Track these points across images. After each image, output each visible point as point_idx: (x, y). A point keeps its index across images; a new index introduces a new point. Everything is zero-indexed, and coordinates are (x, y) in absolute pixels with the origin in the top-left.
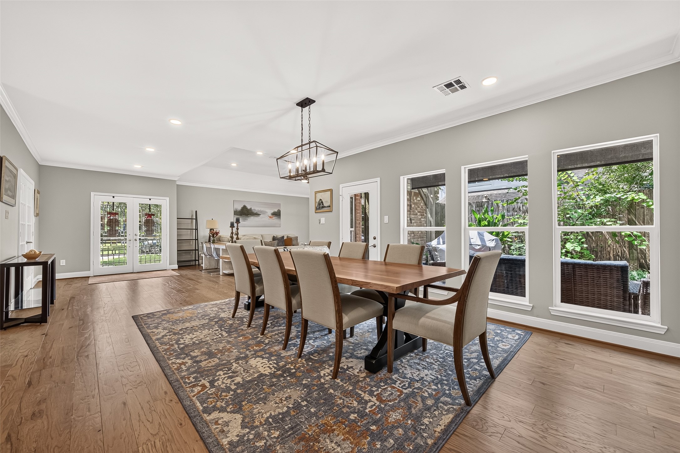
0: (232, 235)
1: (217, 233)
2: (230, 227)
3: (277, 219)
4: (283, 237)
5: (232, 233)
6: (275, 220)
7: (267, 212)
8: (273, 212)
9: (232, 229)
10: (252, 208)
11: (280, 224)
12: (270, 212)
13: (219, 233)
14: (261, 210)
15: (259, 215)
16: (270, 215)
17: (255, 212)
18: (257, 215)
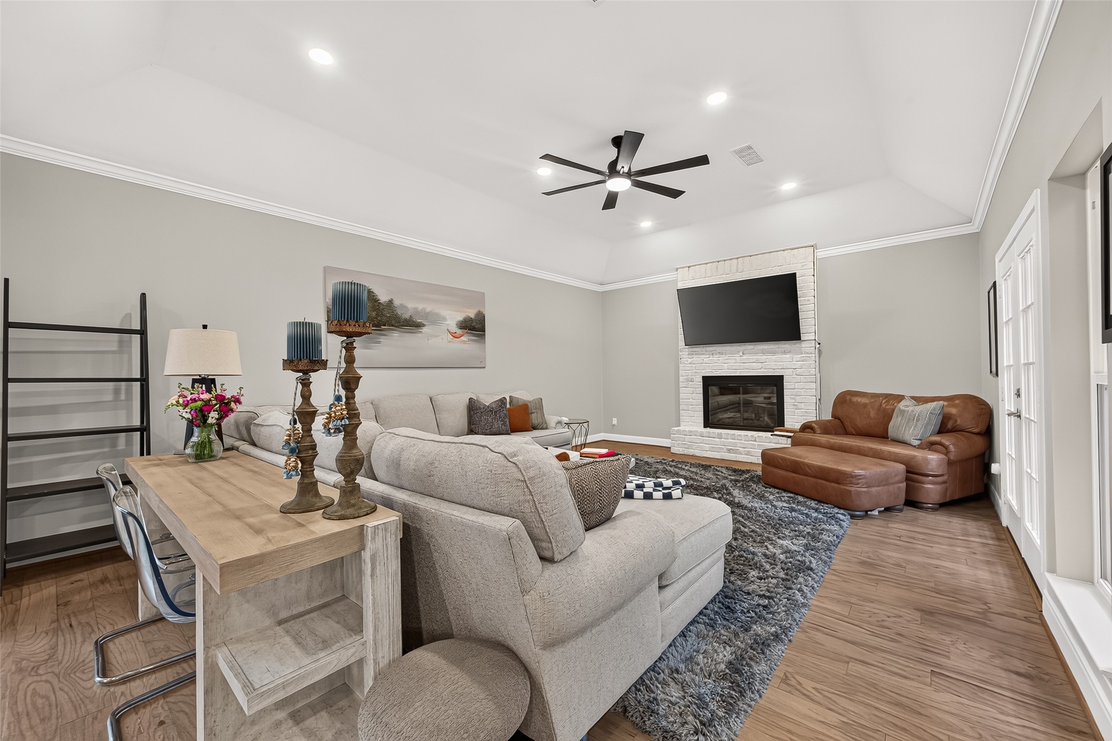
0: (308, 430)
1: (225, 406)
2: (289, 364)
3: (474, 340)
4: (502, 401)
5: (305, 415)
6: (466, 345)
7: (445, 319)
8: (461, 318)
9: (306, 384)
10: (397, 302)
11: (483, 361)
12: (453, 317)
13: (237, 401)
14: (424, 309)
15: (419, 326)
16: (454, 329)
17: (406, 316)
18: (411, 325)
